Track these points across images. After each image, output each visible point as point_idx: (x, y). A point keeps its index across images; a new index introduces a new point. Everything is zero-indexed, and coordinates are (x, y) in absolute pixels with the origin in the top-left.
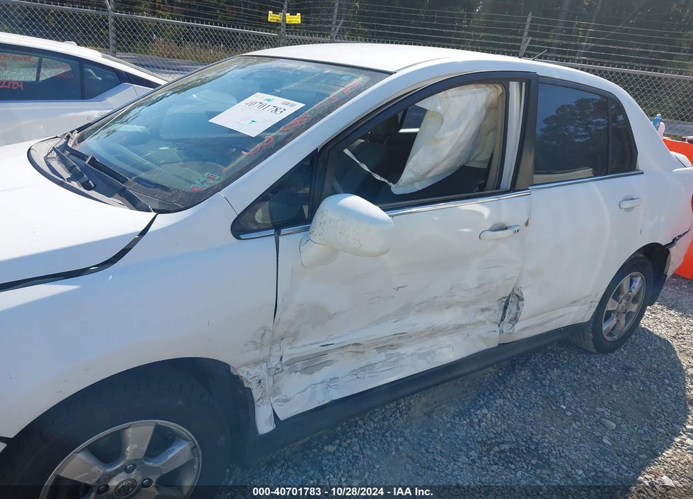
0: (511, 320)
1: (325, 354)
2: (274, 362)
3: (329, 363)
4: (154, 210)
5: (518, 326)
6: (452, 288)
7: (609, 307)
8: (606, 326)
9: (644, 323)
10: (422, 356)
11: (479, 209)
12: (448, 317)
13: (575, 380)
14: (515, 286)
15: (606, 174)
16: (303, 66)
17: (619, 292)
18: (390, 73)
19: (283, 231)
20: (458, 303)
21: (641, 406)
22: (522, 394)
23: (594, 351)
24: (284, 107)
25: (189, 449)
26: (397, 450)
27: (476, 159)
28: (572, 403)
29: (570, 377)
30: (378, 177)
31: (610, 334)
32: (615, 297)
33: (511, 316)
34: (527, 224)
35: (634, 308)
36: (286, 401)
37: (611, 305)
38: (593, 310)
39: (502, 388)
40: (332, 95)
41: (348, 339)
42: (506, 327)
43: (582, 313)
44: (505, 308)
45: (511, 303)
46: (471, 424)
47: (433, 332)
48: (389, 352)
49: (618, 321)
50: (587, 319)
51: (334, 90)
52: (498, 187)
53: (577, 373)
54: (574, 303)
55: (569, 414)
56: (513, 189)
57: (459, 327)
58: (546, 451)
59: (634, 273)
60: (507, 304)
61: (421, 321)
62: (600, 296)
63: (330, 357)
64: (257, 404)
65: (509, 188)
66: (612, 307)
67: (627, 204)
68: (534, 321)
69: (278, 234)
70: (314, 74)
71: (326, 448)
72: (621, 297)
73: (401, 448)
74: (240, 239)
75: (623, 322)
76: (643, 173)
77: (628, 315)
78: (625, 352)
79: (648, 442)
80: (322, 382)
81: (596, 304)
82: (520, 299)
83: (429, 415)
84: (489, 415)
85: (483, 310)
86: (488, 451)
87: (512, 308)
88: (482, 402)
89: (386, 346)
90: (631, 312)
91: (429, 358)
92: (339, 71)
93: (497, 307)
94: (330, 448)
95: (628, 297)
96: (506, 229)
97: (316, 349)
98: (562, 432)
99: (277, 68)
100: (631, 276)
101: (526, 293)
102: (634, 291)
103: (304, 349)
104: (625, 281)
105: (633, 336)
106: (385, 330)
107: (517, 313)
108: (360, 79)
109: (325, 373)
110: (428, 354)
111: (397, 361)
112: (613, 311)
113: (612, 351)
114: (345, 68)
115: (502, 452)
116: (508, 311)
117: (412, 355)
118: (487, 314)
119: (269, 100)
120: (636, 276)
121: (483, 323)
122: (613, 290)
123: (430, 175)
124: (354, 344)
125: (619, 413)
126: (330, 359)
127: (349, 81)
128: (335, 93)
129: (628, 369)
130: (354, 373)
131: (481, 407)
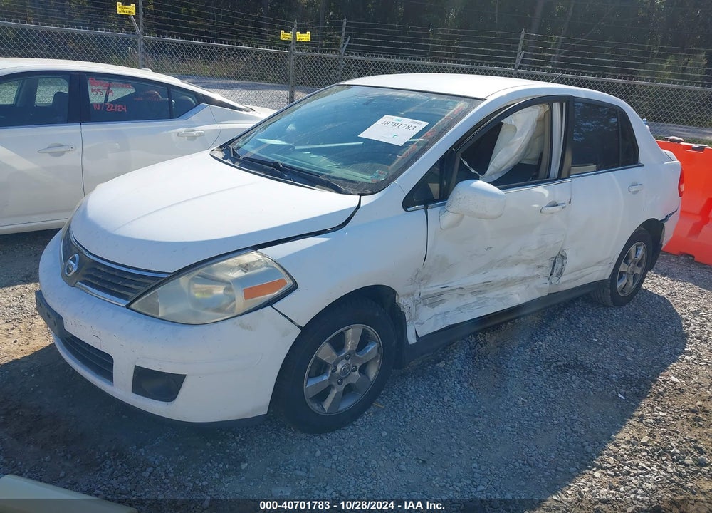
0: (558, 274)
1: (442, 294)
2: (417, 296)
3: (442, 301)
4: (358, 194)
5: (563, 279)
6: (521, 249)
7: (622, 269)
8: (620, 284)
9: (645, 286)
10: (501, 299)
11: (542, 191)
12: (518, 271)
13: (600, 324)
14: (561, 248)
15: (618, 166)
16: (412, 95)
17: (628, 258)
18: (483, 100)
19: (430, 206)
20: (524, 261)
21: (650, 338)
22: (564, 333)
23: (611, 304)
24: (414, 125)
25: (376, 348)
26: (485, 366)
27: (527, 158)
28: (601, 337)
29: (596, 322)
30: (473, 171)
31: (622, 291)
32: (626, 262)
33: (558, 271)
34: (570, 202)
35: (638, 271)
36: (422, 324)
37: (623, 268)
38: (611, 270)
39: (548, 329)
40: (446, 116)
41: (456, 284)
42: (554, 280)
43: (603, 273)
44: (554, 266)
45: (558, 261)
46: (532, 351)
47: (506, 283)
48: (479, 296)
49: (628, 281)
50: (607, 277)
51: (447, 113)
52: (548, 177)
53: (601, 319)
54: (598, 263)
55: (600, 344)
56: (560, 177)
57: (523, 279)
58: (588, 365)
59: (638, 243)
60: (555, 262)
61: (500, 274)
62: (616, 259)
63: (445, 296)
64: (407, 323)
65: (556, 177)
66: (624, 269)
67: (634, 189)
68: (572, 276)
69: (426, 208)
70: (425, 101)
71: (438, 365)
72: (630, 261)
73: (488, 365)
74: (407, 211)
75: (631, 282)
76: (643, 166)
77: (635, 276)
78: (633, 306)
79: (658, 359)
80: (440, 314)
81: (613, 265)
82: (564, 258)
83: (501, 346)
84: (544, 345)
85: (539, 267)
86: (549, 366)
87: (559, 265)
88: (536, 338)
89: (478, 291)
90: (636, 274)
91: (504, 301)
92: (444, 99)
93: (548, 264)
94: (442, 365)
95: (634, 262)
96: (557, 205)
97: (438, 289)
98: (597, 355)
99: (391, 96)
100: (637, 246)
101: (568, 254)
102: (639, 257)
103: (431, 289)
104: (633, 249)
105: (638, 295)
106: (477, 279)
107: (562, 269)
108: (462, 105)
109: (440, 308)
110: (503, 298)
111: (484, 302)
112: (624, 272)
113: (624, 305)
114: (446, 96)
115: (558, 366)
116: (555, 268)
117: (493, 298)
118: (541, 270)
119: (399, 120)
120: (640, 245)
121: (538, 276)
122: (624, 256)
123: (503, 169)
124: (460, 288)
125: (635, 343)
126: (444, 298)
127: (454, 106)
128: (448, 114)
129: (637, 316)
130: (458, 309)
131: (536, 341)
